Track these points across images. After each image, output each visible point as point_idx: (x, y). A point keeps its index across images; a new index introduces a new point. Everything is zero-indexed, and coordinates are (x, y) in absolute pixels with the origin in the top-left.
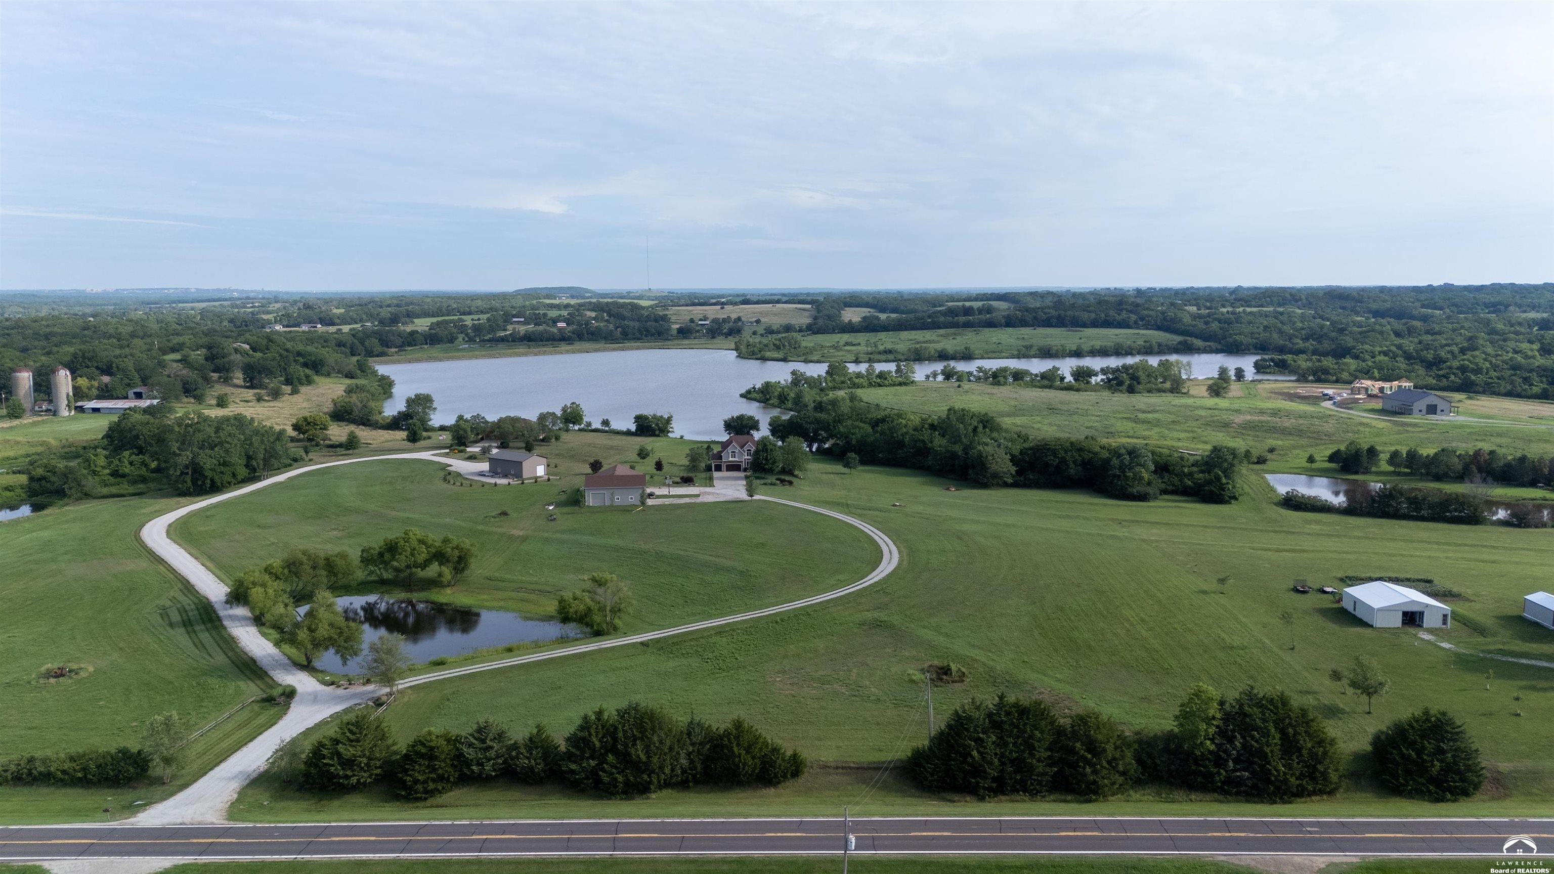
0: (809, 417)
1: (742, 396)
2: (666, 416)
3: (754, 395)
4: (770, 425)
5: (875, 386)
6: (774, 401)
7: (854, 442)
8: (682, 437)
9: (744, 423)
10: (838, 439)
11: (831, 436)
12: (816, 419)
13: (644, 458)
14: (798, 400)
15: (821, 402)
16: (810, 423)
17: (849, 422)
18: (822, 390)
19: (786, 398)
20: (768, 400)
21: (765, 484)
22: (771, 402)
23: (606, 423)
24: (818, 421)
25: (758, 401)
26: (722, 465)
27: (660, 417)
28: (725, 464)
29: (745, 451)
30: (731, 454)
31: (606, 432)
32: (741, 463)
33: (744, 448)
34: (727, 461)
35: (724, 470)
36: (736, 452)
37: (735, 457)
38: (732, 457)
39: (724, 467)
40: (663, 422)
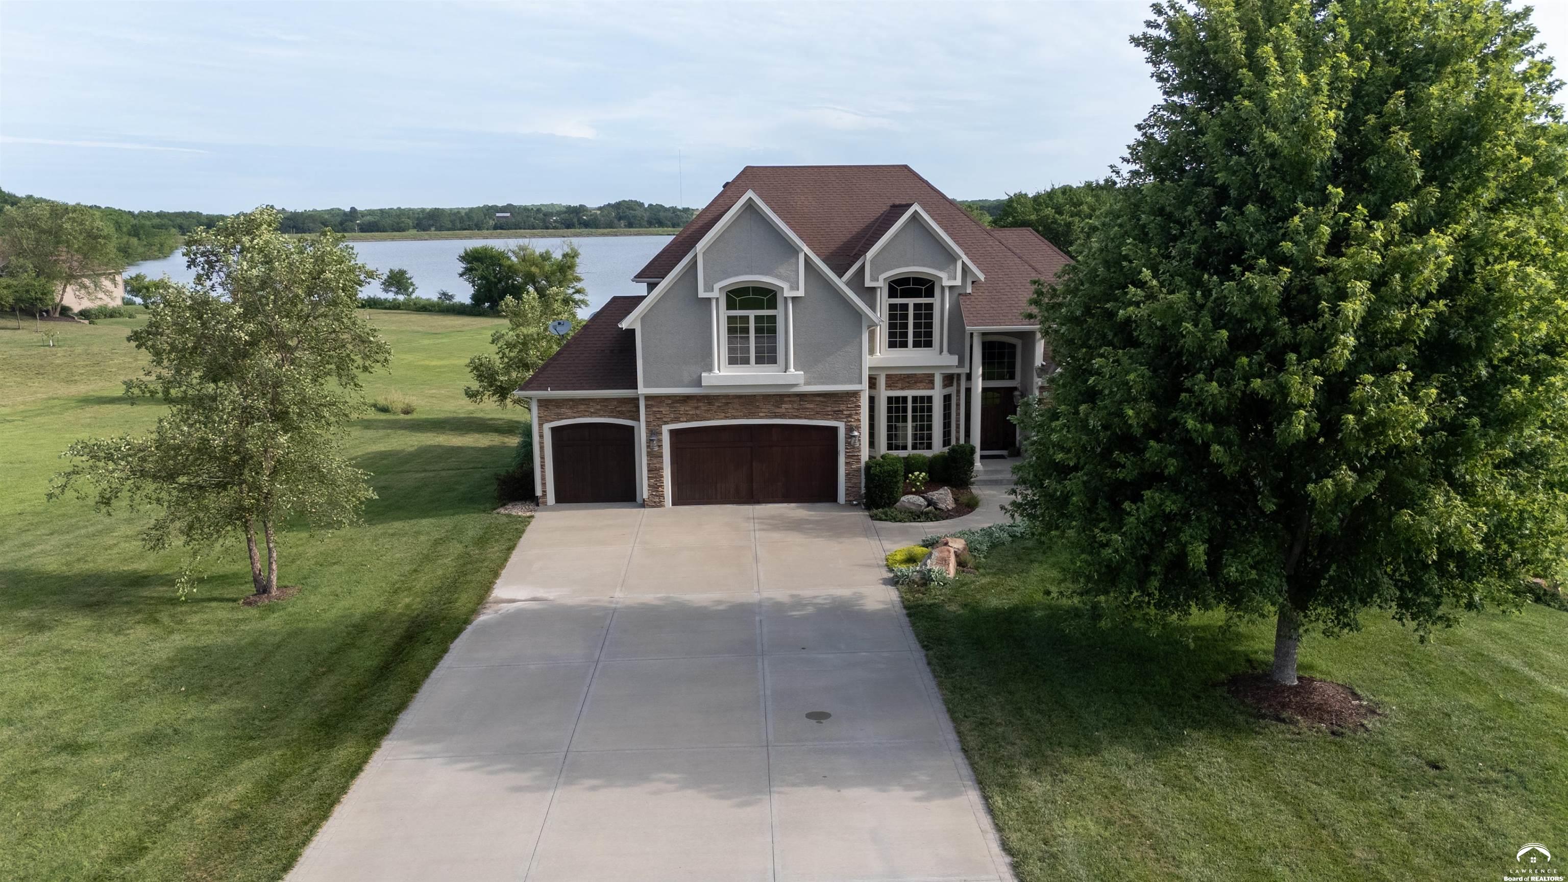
2: (558, 254)
23: (398, 281)
26: (629, 432)
27: (541, 255)
28: (666, 429)
29: (869, 294)
30: (724, 313)
31: (395, 306)
32: (837, 415)
33: (870, 254)
34: (686, 399)
35: (656, 488)
36: (788, 293)
37: (767, 356)
38: (737, 358)
39: (656, 456)
40: (547, 268)
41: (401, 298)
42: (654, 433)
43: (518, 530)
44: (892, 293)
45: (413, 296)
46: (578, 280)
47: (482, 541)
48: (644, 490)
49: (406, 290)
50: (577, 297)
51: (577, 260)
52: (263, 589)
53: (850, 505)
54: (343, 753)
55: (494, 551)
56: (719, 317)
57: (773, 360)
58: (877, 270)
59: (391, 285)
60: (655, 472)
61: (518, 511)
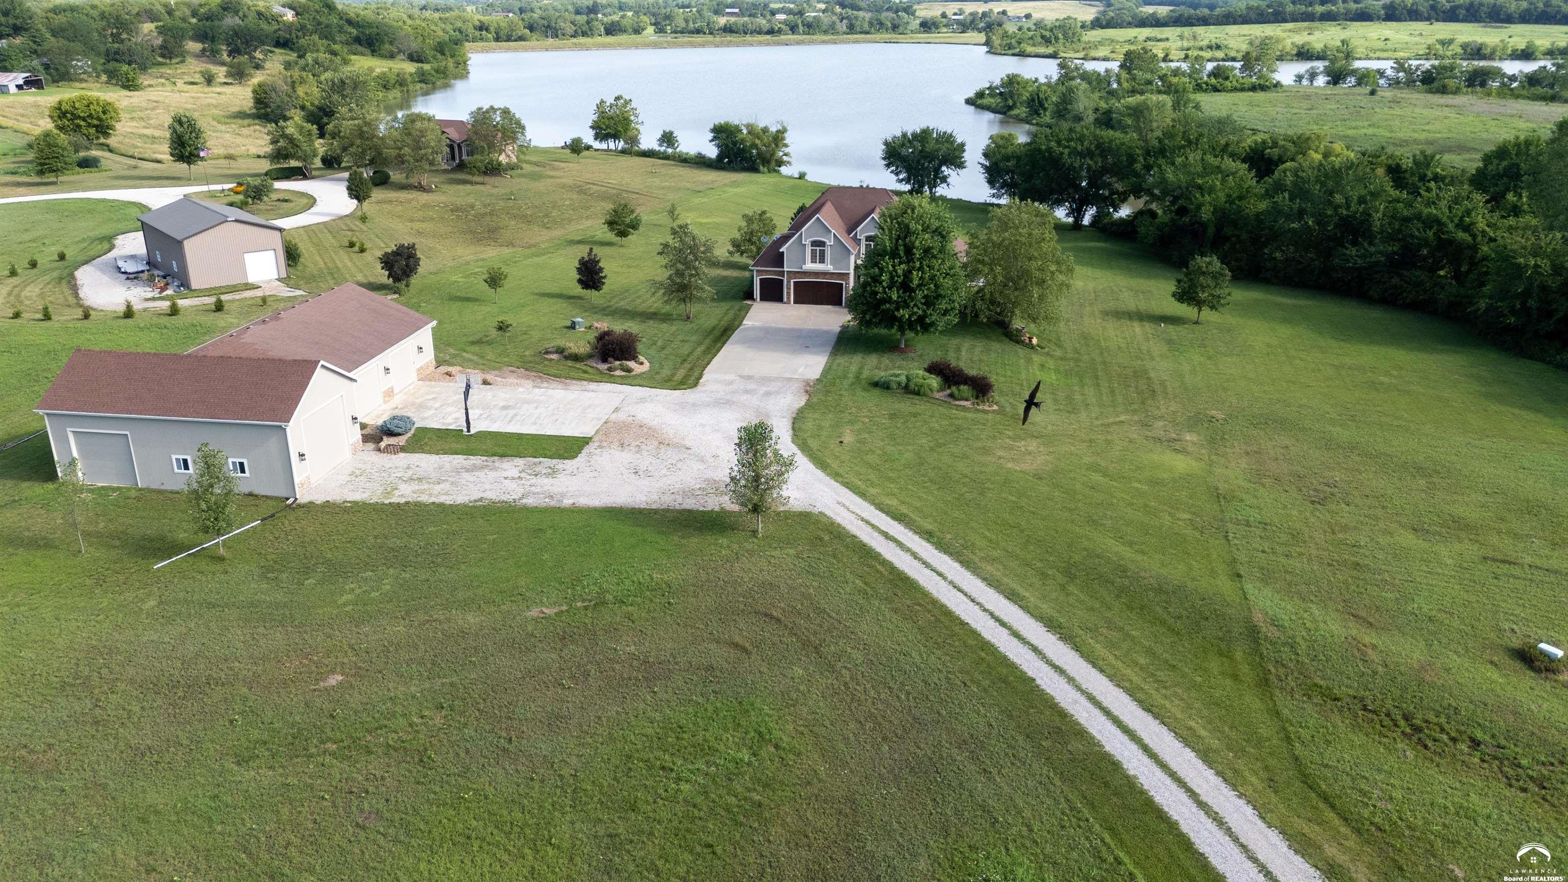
0: (1081, 139)
1: (969, 102)
2: (773, 129)
3: (987, 101)
4: (986, 155)
5: (1206, 91)
6: (1021, 111)
7: (1206, 214)
8: (802, 176)
9: (930, 146)
10: (1154, 198)
11: (1137, 191)
12: (1099, 146)
13: (623, 234)
14: (1064, 109)
15: (1108, 112)
16: (1082, 155)
17: (1193, 157)
18: (1112, 93)
19: (1041, 105)
20: (1010, 108)
21: (882, 386)
22: (1015, 112)
23: (668, 138)
24: (1103, 149)
25: (994, 111)
26: (782, 281)
27: (762, 130)
28: (792, 281)
29: (857, 241)
30: (810, 248)
31: (666, 157)
32: (843, 280)
33: (858, 229)
34: (798, 272)
35: (789, 298)
36: (828, 243)
37: (822, 261)
38: (813, 261)
39: (789, 289)
40: (766, 140)
41: (670, 151)
42: (789, 282)
43: (750, 307)
44: (866, 241)
45: (678, 150)
46: (786, 146)
47: (739, 310)
48: (785, 299)
49: (673, 145)
50: (785, 158)
51: (786, 135)
52: (689, 318)
53: (846, 307)
54: (719, 345)
55: (743, 313)
56: (809, 250)
57: (823, 262)
58: (861, 233)
59: (664, 141)
60: (789, 294)
61: (749, 302)
